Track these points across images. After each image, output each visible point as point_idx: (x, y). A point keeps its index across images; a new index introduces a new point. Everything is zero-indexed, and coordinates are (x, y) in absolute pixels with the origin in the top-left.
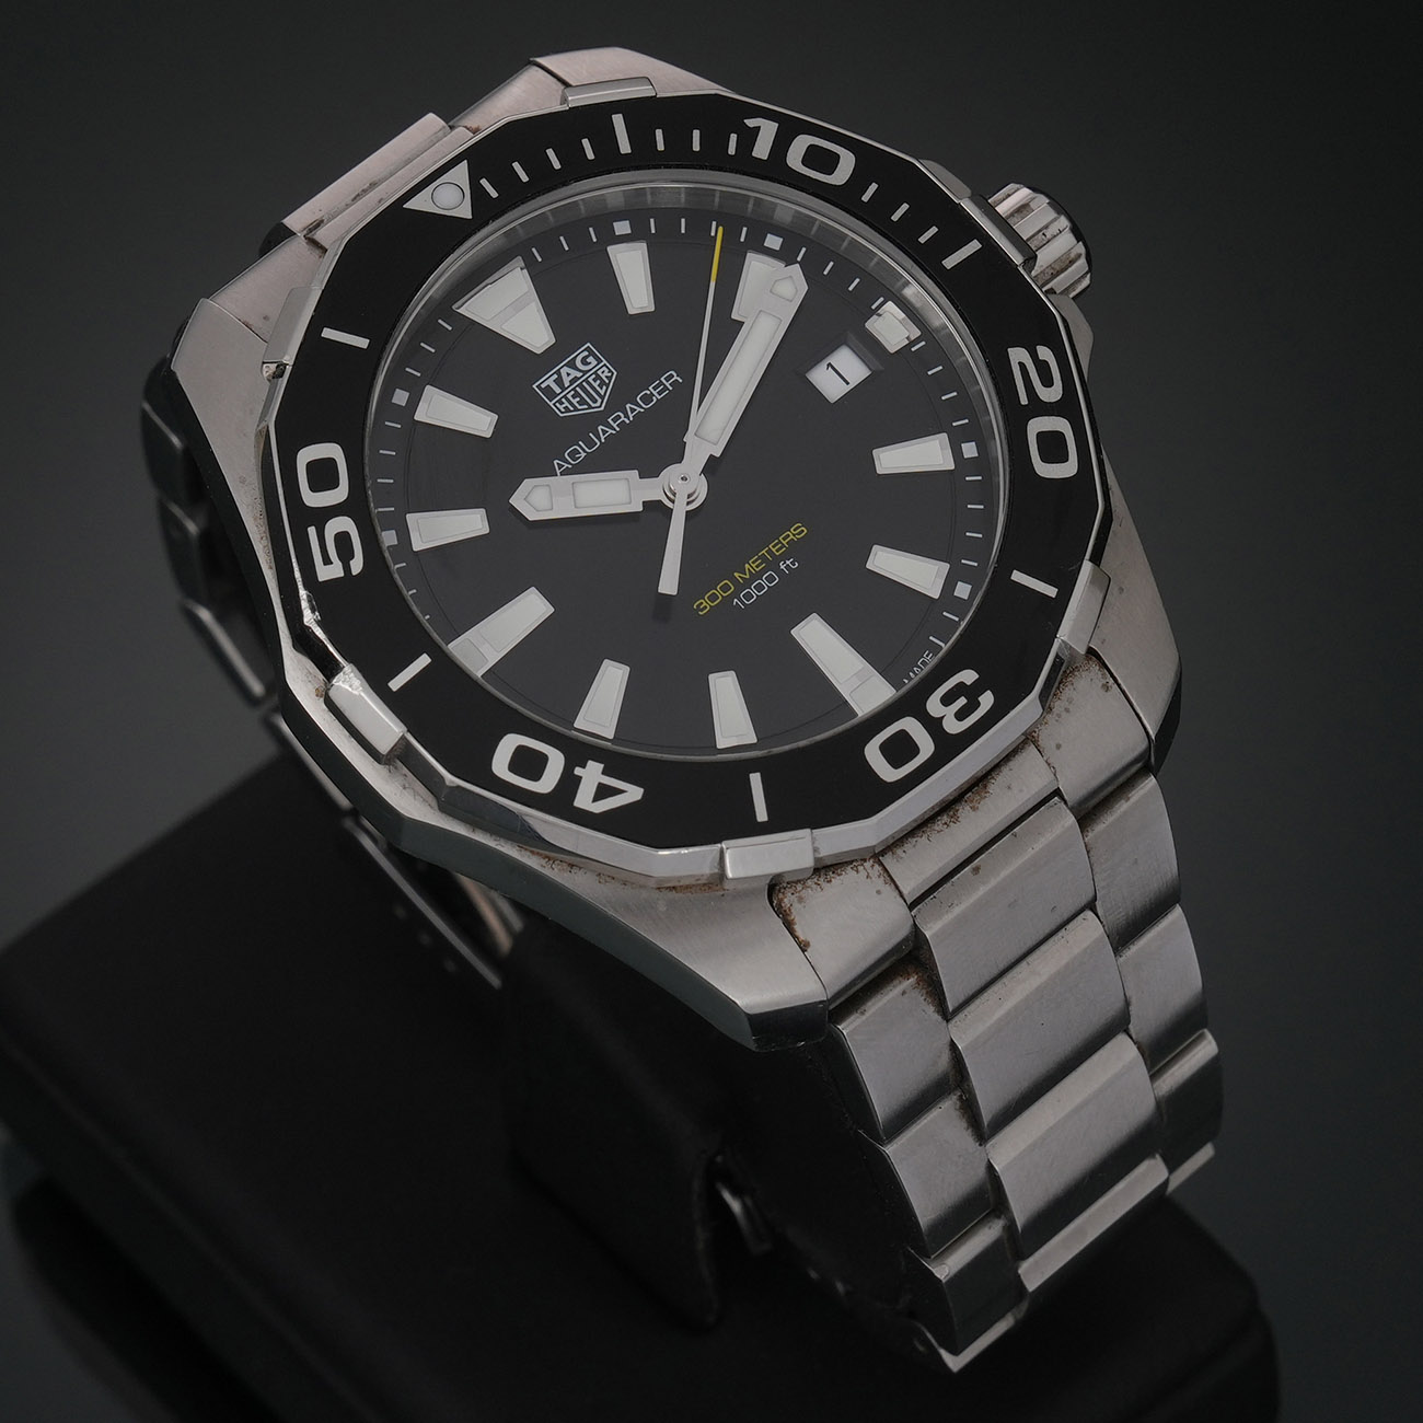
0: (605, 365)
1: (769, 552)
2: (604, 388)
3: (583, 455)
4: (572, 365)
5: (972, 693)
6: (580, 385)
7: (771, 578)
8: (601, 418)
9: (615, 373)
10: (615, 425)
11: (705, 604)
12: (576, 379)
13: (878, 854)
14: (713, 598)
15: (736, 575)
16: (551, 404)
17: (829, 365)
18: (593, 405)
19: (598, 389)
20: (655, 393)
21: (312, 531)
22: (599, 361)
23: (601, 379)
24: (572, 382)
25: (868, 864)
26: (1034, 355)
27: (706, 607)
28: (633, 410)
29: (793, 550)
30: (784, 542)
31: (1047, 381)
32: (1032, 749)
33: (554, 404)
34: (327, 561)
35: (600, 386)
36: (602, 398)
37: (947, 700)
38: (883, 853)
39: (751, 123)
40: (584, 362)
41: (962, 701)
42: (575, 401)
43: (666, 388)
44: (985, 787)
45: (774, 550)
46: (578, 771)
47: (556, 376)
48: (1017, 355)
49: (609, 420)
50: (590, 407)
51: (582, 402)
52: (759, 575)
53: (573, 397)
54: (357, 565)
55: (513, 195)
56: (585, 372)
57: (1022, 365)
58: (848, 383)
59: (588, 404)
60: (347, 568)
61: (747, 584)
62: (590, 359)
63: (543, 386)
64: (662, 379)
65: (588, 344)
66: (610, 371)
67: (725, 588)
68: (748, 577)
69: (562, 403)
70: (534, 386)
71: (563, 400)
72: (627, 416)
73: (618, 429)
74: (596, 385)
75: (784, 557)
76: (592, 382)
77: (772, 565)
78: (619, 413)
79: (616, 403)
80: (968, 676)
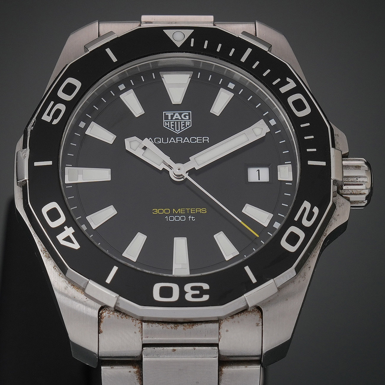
0: (190, 121)
1: (190, 210)
2: (184, 128)
3: (160, 142)
4: (180, 114)
5: (203, 292)
6: (177, 122)
7: (183, 218)
8: (175, 136)
9: (191, 126)
10: (177, 141)
11: (157, 211)
12: (178, 119)
13: (143, 320)
14: (161, 211)
15: (174, 210)
16: (164, 121)
17: (259, 170)
18: (176, 130)
19: (182, 127)
20: (197, 140)
21: (52, 103)
22: (189, 119)
23: (185, 125)
24: (176, 119)
25: (138, 322)
26: (312, 208)
27: (156, 212)
28: (186, 140)
29: (197, 215)
30: (197, 211)
31: (309, 219)
32: (217, 325)
33: (165, 122)
34: (49, 114)
35: (183, 126)
36: (181, 130)
37: (193, 288)
38: (145, 322)
39: (288, 79)
40: (185, 116)
41: (198, 292)
42: (171, 125)
43: (202, 141)
44: (193, 325)
45: (191, 211)
46: (66, 228)
47: (173, 114)
48: (306, 205)
49: (177, 138)
50: (175, 130)
51: (174, 127)
52: (180, 215)
53: (172, 124)
54: (55, 122)
55: (198, 49)
56: (182, 119)
57: (305, 209)
58: (259, 179)
59: (175, 129)
60: (52, 120)
61: (175, 215)
62: (187, 117)
63: (166, 114)
64: (203, 138)
65: (191, 112)
66: (190, 124)
67: (167, 211)
68: (177, 213)
69: (167, 123)
70: (164, 112)
71: (169, 122)
72: (183, 141)
73: (177, 142)
74: (182, 125)
75: (192, 215)
76: (182, 124)
77: (187, 215)
78: (182, 138)
79: (183, 135)
80: (206, 286)
